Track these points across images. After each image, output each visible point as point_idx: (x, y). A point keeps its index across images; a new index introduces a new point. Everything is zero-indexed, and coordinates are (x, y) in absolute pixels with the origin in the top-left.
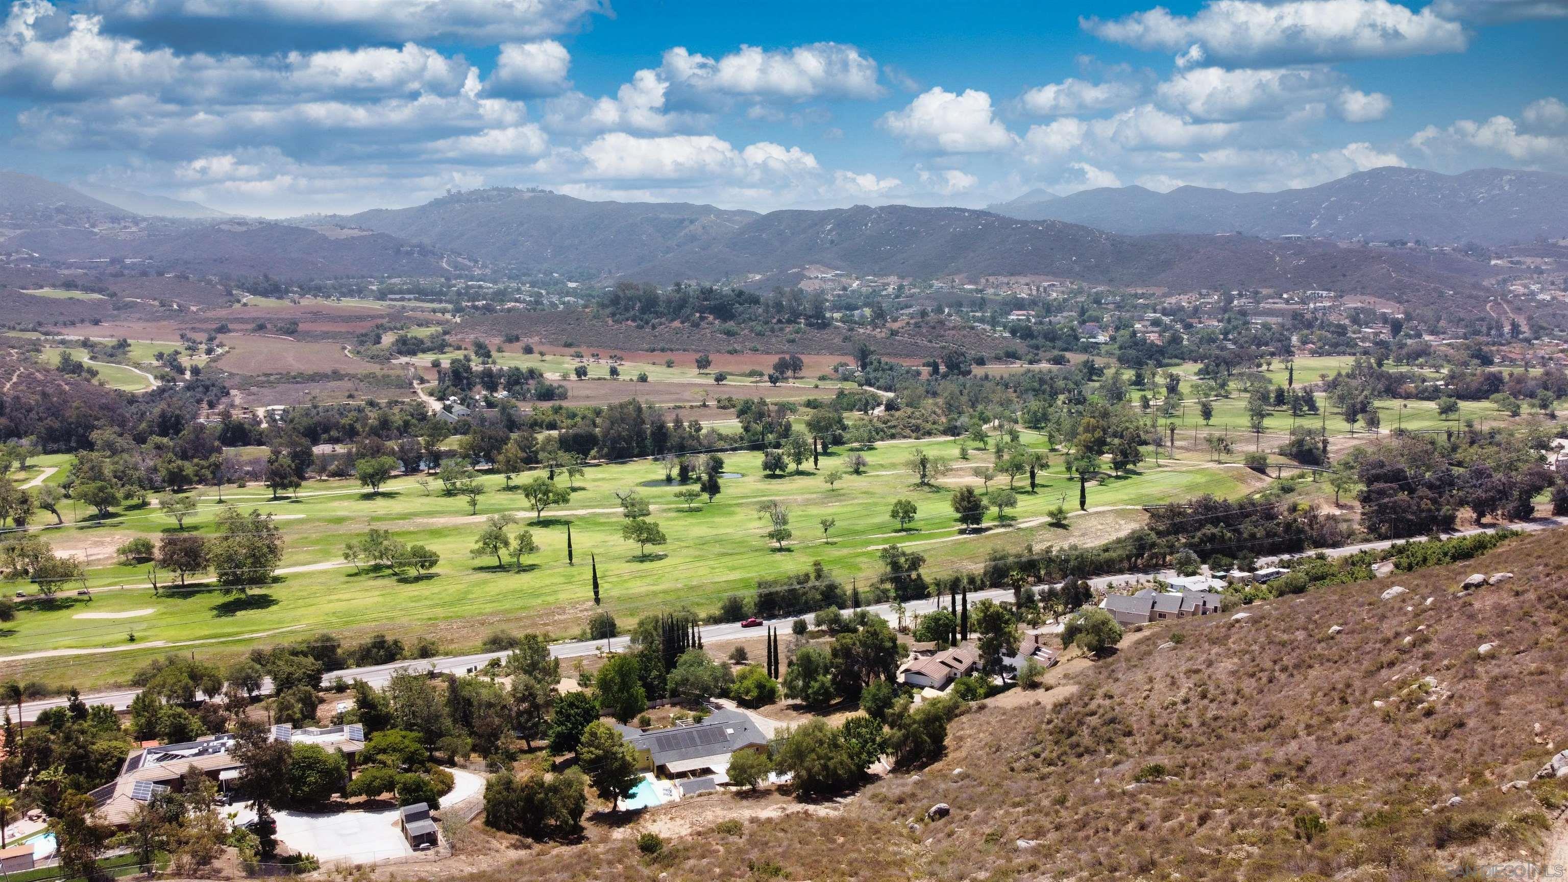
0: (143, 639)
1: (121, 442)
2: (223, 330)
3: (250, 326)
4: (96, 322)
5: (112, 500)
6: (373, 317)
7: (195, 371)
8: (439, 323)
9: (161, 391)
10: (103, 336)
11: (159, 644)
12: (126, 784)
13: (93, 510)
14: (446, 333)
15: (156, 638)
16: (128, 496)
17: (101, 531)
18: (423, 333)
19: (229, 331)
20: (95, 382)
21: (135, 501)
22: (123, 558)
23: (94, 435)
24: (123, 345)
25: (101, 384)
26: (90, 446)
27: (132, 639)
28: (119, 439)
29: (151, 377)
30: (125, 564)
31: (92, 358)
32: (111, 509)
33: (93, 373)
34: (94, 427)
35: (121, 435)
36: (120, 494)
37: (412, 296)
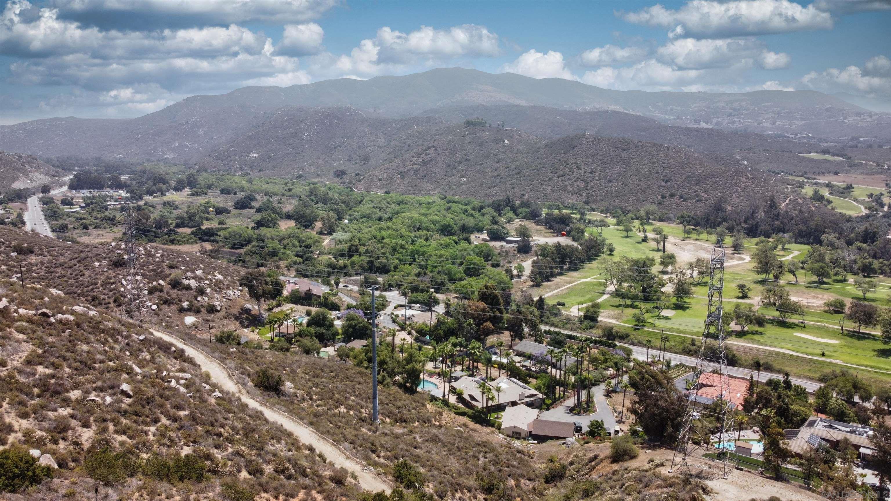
0: (830, 357)
1: (838, 243)
4: (836, 174)
5: (826, 275)
7: (890, 206)
9: (867, 216)
10: (839, 182)
11: (838, 362)
12: (805, 433)
13: (815, 278)
15: (837, 358)
16: (836, 274)
17: (817, 291)
20: (829, 207)
21: (840, 278)
22: (827, 308)
23: (824, 237)
24: (850, 187)
25: (833, 209)
26: (820, 243)
27: (823, 355)
28: (837, 241)
29: (863, 208)
30: (827, 312)
31: (830, 194)
32: (825, 280)
33: (829, 202)
34: (823, 233)
35: (839, 239)
36: (832, 272)
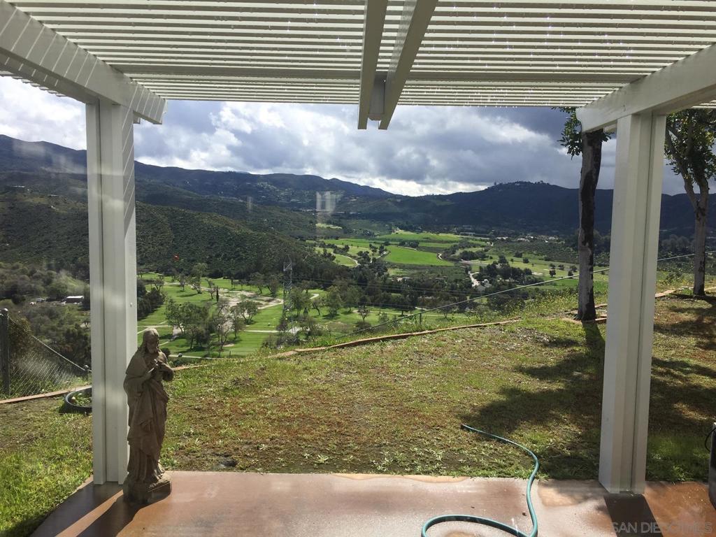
2: (387, 244)
3: (398, 243)
4: (337, 238)
6: (452, 242)
7: (374, 260)
8: (483, 246)
9: (360, 267)
14: (486, 251)
16: (345, 307)
18: (474, 250)
19: (390, 244)
20: (335, 261)
21: (347, 310)
24: (347, 248)
25: (337, 263)
29: (356, 262)
31: (334, 252)
33: (334, 258)
36: (342, 306)
37: (472, 233)
